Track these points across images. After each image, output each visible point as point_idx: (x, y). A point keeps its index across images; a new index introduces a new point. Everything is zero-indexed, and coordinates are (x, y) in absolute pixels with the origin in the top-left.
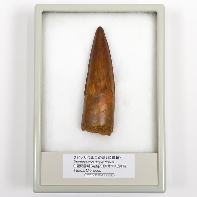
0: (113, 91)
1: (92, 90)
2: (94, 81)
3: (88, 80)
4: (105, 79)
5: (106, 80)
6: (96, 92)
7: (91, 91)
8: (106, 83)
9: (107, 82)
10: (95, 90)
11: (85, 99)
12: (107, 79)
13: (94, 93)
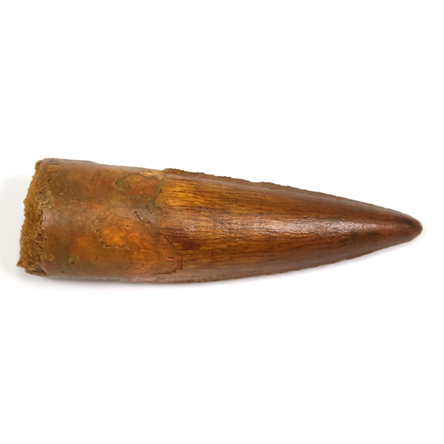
0: (179, 274)
1: (181, 195)
2: (216, 201)
3: (220, 182)
4: (224, 243)
5: (219, 246)
6: (171, 207)
7: (178, 189)
8: (207, 249)
9: (213, 253)
10: (182, 203)
11: (150, 171)
12: (224, 250)
13: (171, 202)
